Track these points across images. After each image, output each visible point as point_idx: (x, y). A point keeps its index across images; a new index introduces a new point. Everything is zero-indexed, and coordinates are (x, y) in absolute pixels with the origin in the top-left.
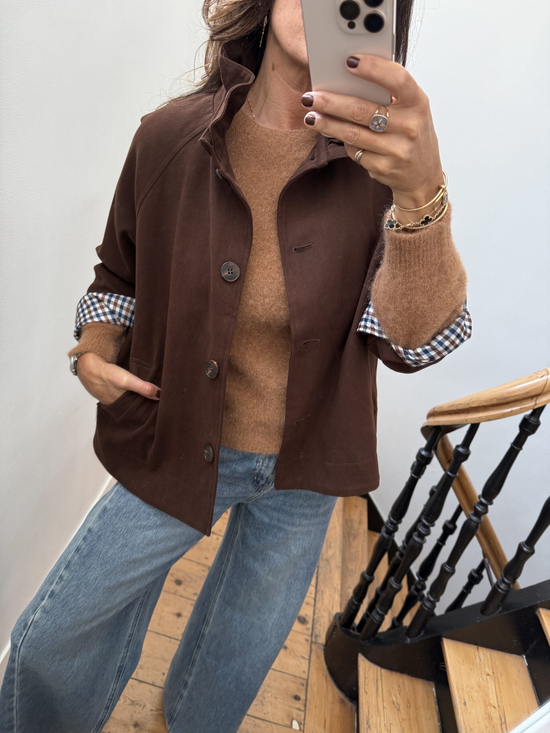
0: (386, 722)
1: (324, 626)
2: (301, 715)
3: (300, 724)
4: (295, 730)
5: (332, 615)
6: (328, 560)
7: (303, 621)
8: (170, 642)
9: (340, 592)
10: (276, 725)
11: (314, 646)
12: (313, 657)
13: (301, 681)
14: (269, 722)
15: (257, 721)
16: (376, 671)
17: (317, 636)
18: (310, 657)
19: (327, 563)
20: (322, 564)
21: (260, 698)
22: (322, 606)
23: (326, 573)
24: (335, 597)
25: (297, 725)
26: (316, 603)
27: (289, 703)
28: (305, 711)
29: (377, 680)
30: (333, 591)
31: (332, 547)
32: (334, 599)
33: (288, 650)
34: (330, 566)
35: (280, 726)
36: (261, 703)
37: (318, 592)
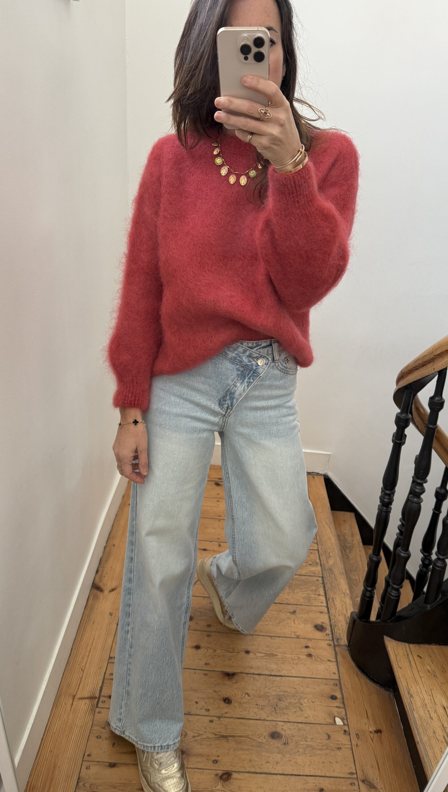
0: (426, 690)
1: (342, 628)
2: (342, 711)
3: (342, 719)
4: (339, 725)
5: (348, 617)
6: (331, 570)
7: (320, 628)
8: (195, 673)
9: (350, 595)
10: (320, 725)
11: (337, 648)
12: (340, 658)
14: (312, 724)
15: (299, 724)
16: (404, 648)
17: (338, 639)
18: (337, 659)
19: (330, 571)
20: (326, 574)
21: (297, 704)
22: (336, 611)
23: (332, 580)
24: (346, 601)
25: (341, 721)
26: (330, 610)
27: (327, 704)
28: (345, 708)
29: (408, 655)
30: (343, 596)
31: (331, 557)
32: (346, 603)
33: (313, 657)
34: (334, 575)
35: (324, 725)
36: (299, 709)
37: (329, 600)
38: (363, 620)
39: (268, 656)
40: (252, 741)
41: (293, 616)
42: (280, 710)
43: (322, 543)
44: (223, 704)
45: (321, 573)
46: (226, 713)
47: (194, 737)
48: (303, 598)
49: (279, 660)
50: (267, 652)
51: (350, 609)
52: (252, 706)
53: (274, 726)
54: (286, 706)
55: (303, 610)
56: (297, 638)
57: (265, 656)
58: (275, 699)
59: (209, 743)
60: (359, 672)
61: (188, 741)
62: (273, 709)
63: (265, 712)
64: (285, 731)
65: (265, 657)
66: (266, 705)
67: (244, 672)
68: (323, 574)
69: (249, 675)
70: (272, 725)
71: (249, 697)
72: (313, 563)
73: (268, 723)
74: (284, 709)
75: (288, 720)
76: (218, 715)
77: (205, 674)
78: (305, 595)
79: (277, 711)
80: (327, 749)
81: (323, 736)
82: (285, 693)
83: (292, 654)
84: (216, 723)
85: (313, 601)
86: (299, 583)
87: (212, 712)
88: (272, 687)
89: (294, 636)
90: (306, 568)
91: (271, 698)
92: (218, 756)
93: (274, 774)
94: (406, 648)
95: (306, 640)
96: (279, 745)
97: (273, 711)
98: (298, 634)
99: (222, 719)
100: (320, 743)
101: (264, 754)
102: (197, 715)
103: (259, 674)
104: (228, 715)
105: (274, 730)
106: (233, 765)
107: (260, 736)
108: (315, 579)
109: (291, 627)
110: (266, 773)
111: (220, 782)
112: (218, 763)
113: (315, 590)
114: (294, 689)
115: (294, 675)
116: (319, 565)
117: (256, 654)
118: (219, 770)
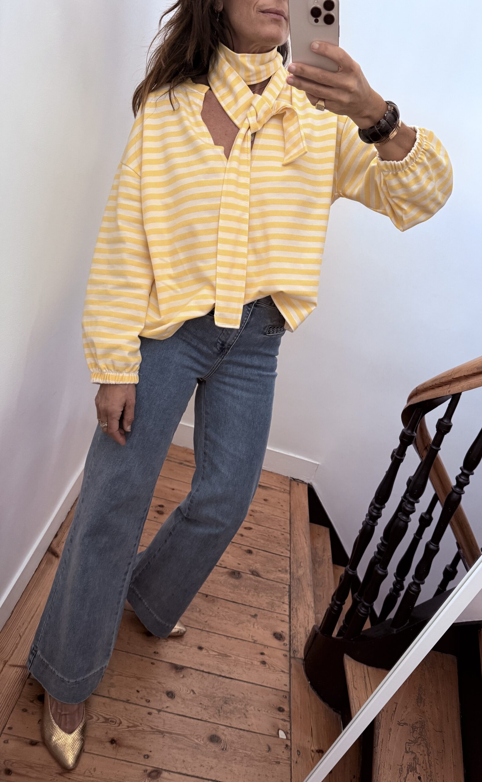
1: (301, 642)
2: (287, 725)
3: (286, 733)
4: (282, 739)
5: (309, 630)
6: (299, 579)
7: (278, 636)
8: (142, 660)
9: (314, 608)
10: (262, 736)
11: (292, 660)
12: (293, 671)
13: (282, 694)
14: (254, 732)
15: (242, 732)
17: (295, 650)
18: (290, 671)
19: (298, 582)
20: (293, 583)
21: (243, 711)
22: (297, 622)
23: (299, 591)
24: (309, 614)
25: (284, 734)
26: (291, 620)
27: (272, 714)
28: (290, 722)
29: (365, 677)
30: (307, 608)
31: (302, 567)
32: (308, 616)
33: (267, 665)
34: (302, 585)
35: (266, 736)
36: (244, 716)
37: (292, 610)
38: (325, 635)
39: (221, 656)
40: (190, 741)
41: (253, 620)
42: (224, 713)
43: (295, 551)
44: (165, 697)
45: (289, 581)
46: (167, 707)
47: (128, 727)
48: (267, 603)
49: (232, 662)
50: (221, 652)
51: (312, 623)
52: (195, 704)
53: (214, 729)
54: (231, 710)
55: (264, 615)
56: (254, 642)
57: (218, 655)
58: (221, 701)
59: (143, 736)
60: (311, 689)
61: (121, 730)
62: (217, 711)
63: (208, 713)
64: (226, 735)
65: (218, 657)
66: (210, 705)
67: (193, 667)
68: (290, 582)
69: (198, 672)
70: (212, 727)
71: (194, 695)
72: (283, 569)
73: (209, 724)
74: (228, 713)
75: (231, 724)
76: (159, 709)
77: (152, 663)
78: (270, 600)
79: (220, 714)
80: (265, 761)
81: (264, 747)
82: (232, 697)
83: (246, 658)
84: (154, 716)
85: (276, 608)
86: (265, 587)
87: (152, 704)
88: (220, 688)
89: (251, 640)
90: (275, 573)
91: (216, 699)
92: (151, 751)
93: (206, 779)
94: (364, 670)
95: (263, 647)
96: (217, 750)
97: (216, 713)
98: (255, 639)
99: (161, 713)
100: (259, 754)
101: (199, 757)
102: (136, 704)
103: (209, 673)
104: (168, 710)
105: (214, 733)
106: (164, 763)
107: (199, 737)
108: (281, 586)
109: (249, 630)
110: (197, 777)
111: (148, 779)
112: (149, 759)
113: (281, 598)
114: (242, 695)
115: (245, 680)
116: (289, 572)
117: (209, 652)
118: (149, 766)
